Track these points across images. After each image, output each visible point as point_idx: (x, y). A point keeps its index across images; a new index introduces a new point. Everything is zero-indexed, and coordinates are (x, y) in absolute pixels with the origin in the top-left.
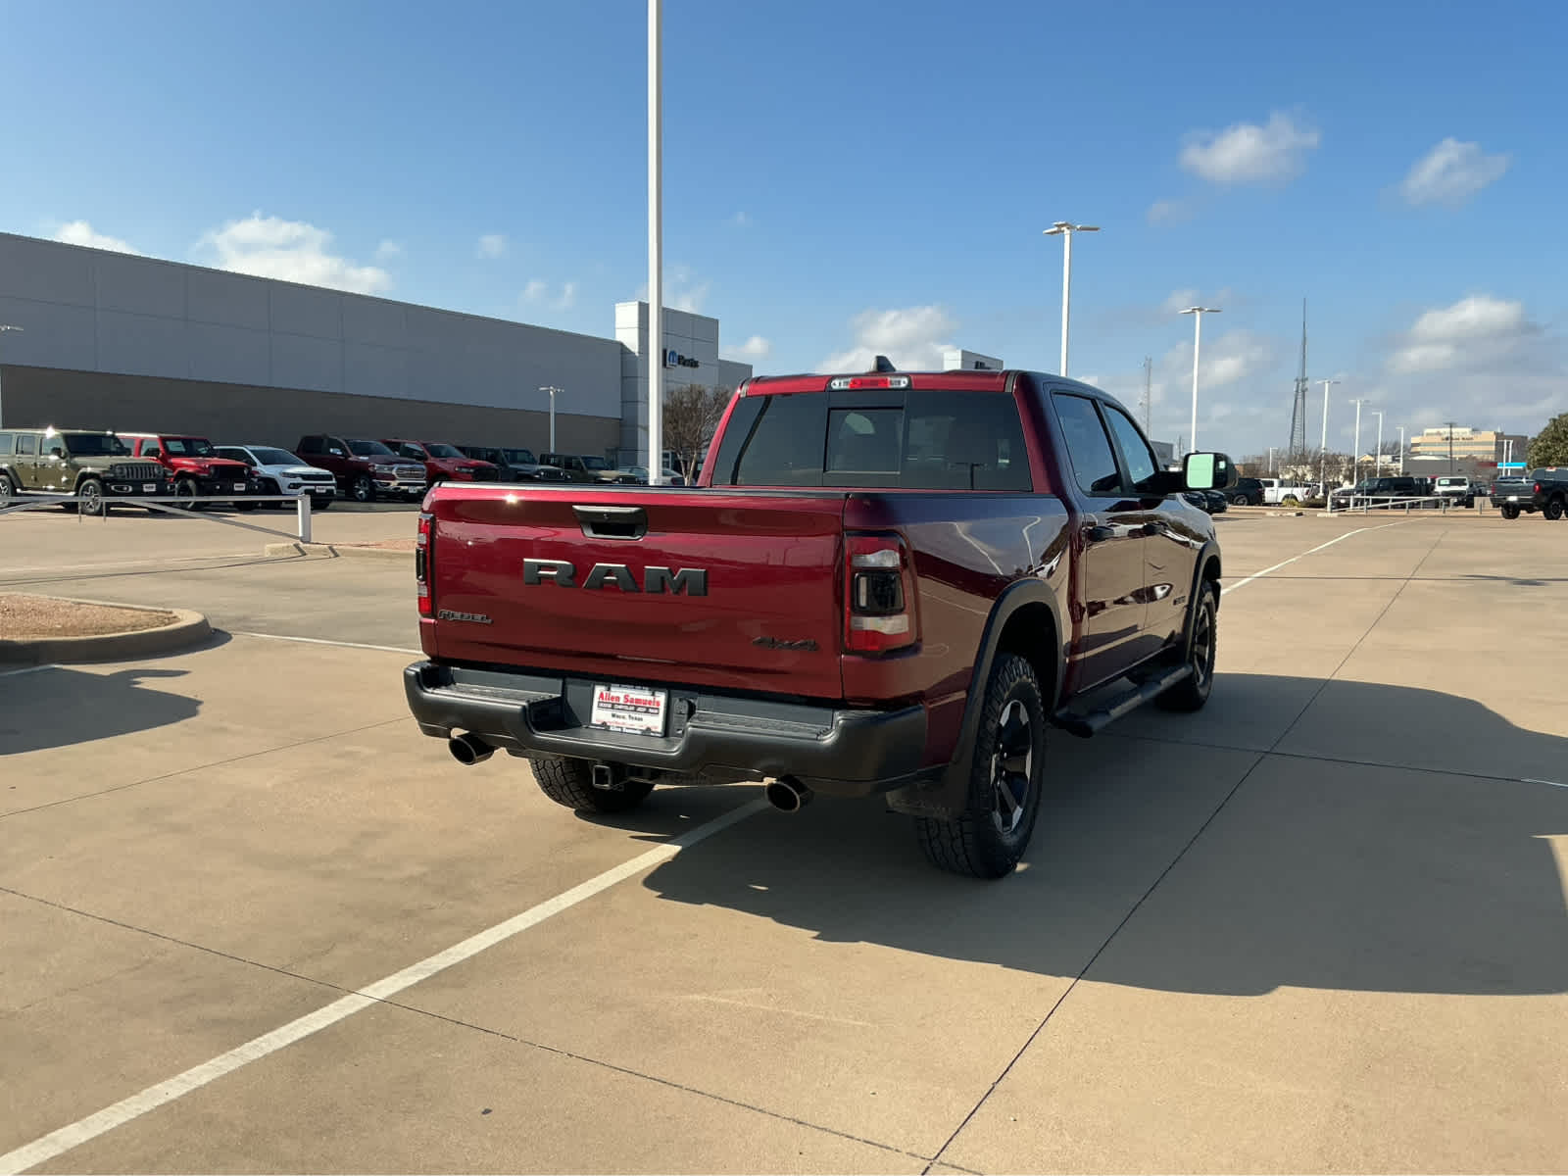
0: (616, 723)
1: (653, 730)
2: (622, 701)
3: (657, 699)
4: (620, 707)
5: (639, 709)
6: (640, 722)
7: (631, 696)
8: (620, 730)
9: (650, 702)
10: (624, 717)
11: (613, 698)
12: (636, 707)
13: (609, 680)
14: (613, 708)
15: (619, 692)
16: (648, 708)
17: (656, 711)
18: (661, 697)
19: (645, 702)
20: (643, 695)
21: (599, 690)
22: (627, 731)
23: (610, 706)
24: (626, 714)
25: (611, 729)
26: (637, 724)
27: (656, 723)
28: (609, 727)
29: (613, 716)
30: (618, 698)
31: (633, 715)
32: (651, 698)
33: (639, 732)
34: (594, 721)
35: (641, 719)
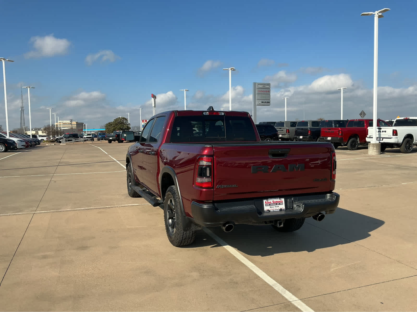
0: (271, 209)
1: (282, 209)
2: (272, 203)
3: (282, 200)
4: (272, 204)
5: (277, 204)
6: (278, 207)
7: (274, 201)
8: (273, 211)
9: (280, 201)
10: (273, 207)
11: (269, 203)
12: (276, 204)
13: (267, 198)
14: (270, 205)
15: (271, 201)
16: (280, 203)
17: (282, 204)
18: (283, 200)
19: (279, 202)
20: (278, 200)
21: (264, 201)
22: (275, 211)
23: (269, 205)
24: (274, 206)
25: (271, 211)
26: (277, 208)
27: (283, 207)
28: (270, 211)
29: (270, 207)
30: (271, 202)
31: (276, 206)
32: (280, 200)
33: (279, 210)
34: (265, 210)
35: (279, 207)
